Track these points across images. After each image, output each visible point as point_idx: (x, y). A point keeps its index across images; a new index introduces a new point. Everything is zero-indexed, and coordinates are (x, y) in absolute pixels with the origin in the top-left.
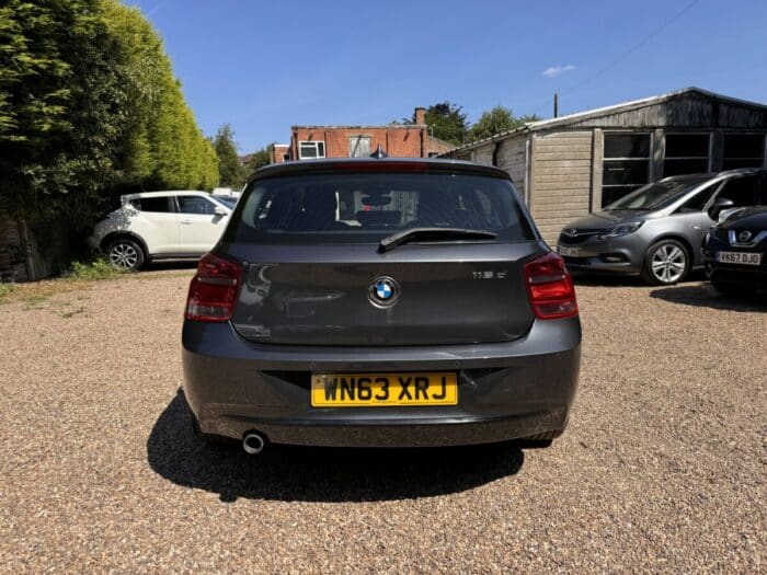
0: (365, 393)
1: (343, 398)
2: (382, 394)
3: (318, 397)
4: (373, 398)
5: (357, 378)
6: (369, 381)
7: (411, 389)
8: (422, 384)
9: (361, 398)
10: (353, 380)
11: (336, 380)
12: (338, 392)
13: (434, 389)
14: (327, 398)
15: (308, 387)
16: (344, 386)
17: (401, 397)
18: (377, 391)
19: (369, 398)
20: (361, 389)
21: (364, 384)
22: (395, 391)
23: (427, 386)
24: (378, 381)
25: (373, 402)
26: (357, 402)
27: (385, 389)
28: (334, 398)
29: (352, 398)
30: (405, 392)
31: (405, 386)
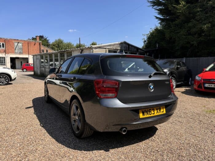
0: (150, 113)
1: (146, 115)
2: (153, 113)
3: (141, 116)
4: (152, 114)
5: (148, 109)
6: (151, 110)
7: (158, 111)
8: (160, 109)
9: (150, 114)
10: (148, 110)
11: (144, 111)
12: (145, 113)
13: (162, 110)
14: (143, 115)
15: (139, 113)
16: (146, 112)
17: (157, 113)
18: (153, 112)
19: (151, 114)
20: (150, 112)
21: (150, 111)
22: (156, 111)
23: (161, 109)
24: (153, 109)
25: (152, 115)
26: (149, 116)
27: (154, 111)
28: (144, 115)
29: (148, 115)
30: (157, 112)
31: (157, 110)
